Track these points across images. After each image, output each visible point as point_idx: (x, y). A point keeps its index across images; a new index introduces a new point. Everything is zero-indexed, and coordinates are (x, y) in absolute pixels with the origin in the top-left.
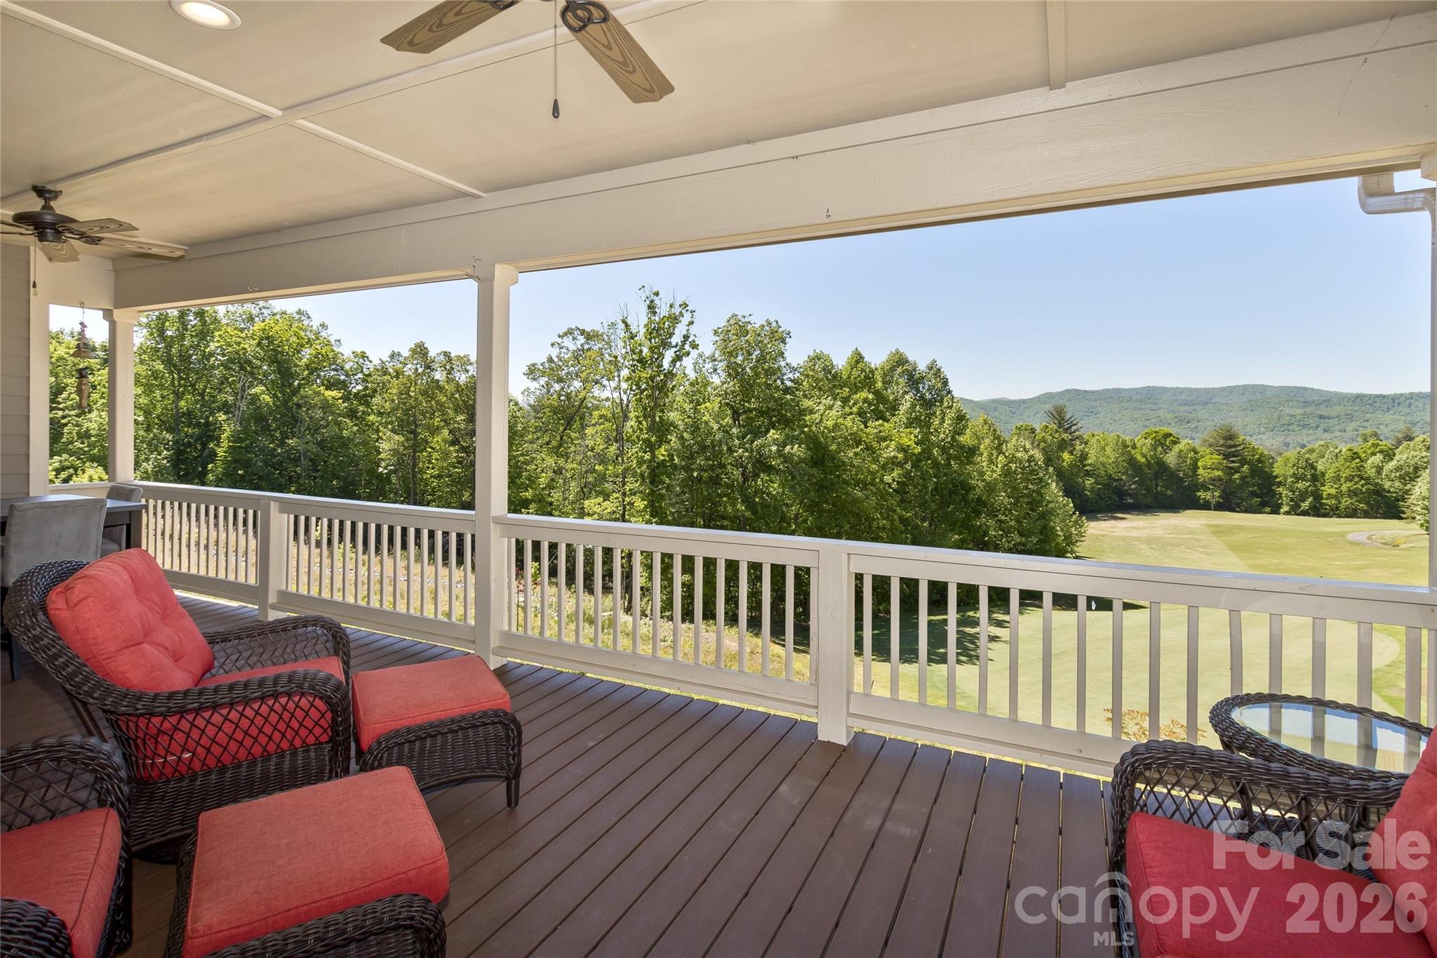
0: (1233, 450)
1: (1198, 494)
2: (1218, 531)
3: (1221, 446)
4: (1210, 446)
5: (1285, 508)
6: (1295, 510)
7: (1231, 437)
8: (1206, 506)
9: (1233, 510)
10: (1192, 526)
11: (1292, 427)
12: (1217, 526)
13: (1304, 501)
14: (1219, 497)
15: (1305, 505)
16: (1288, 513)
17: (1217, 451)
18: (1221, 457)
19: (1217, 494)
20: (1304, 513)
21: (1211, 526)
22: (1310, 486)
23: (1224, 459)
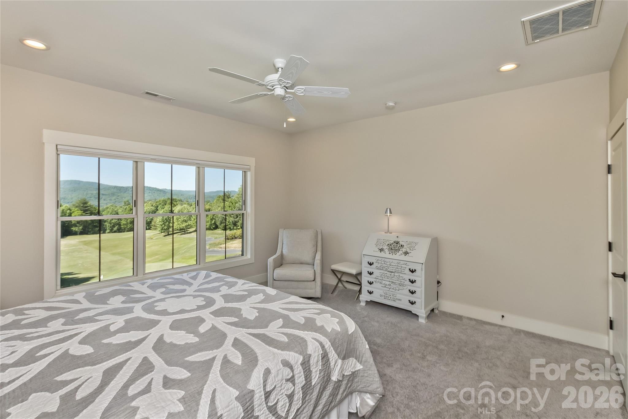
0: (87, 208)
1: (72, 228)
2: (86, 243)
3: (82, 207)
4: (77, 207)
5: (108, 231)
6: (112, 231)
7: (86, 203)
8: (75, 234)
9: (87, 234)
10: (73, 243)
11: (91, 199)
12: (85, 241)
13: (114, 227)
14: (82, 229)
15: (115, 229)
16: (109, 233)
17: (80, 209)
18: (82, 212)
19: (81, 228)
20: (115, 232)
21: (82, 242)
22: (117, 221)
23: (84, 213)
